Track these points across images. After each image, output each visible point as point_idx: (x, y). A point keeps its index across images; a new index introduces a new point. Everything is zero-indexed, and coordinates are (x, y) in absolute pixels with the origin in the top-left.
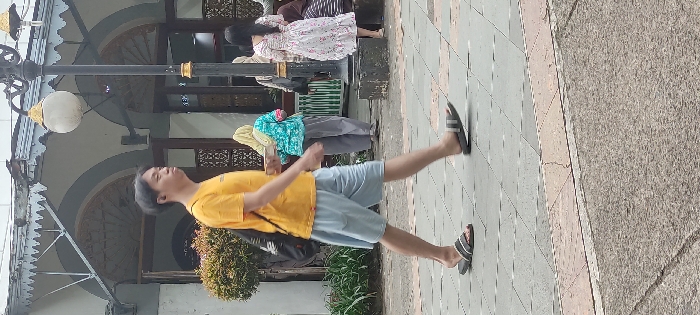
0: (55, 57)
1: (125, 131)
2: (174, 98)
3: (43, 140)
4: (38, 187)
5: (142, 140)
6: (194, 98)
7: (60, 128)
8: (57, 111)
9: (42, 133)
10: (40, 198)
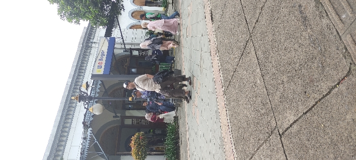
0: (97, 95)
1: (114, 115)
2: (127, 106)
3: (93, 116)
4: (90, 129)
5: (118, 117)
6: (132, 106)
7: (97, 114)
8: (97, 109)
9: (92, 114)
10: (90, 132)
